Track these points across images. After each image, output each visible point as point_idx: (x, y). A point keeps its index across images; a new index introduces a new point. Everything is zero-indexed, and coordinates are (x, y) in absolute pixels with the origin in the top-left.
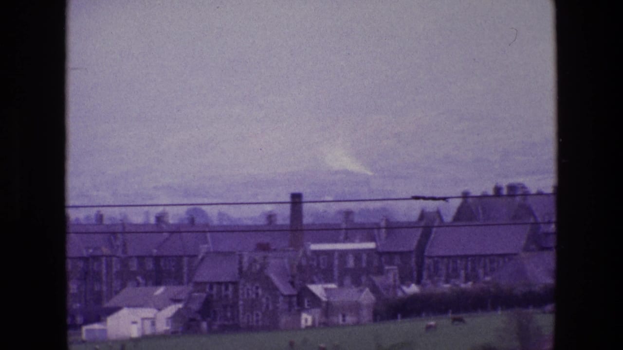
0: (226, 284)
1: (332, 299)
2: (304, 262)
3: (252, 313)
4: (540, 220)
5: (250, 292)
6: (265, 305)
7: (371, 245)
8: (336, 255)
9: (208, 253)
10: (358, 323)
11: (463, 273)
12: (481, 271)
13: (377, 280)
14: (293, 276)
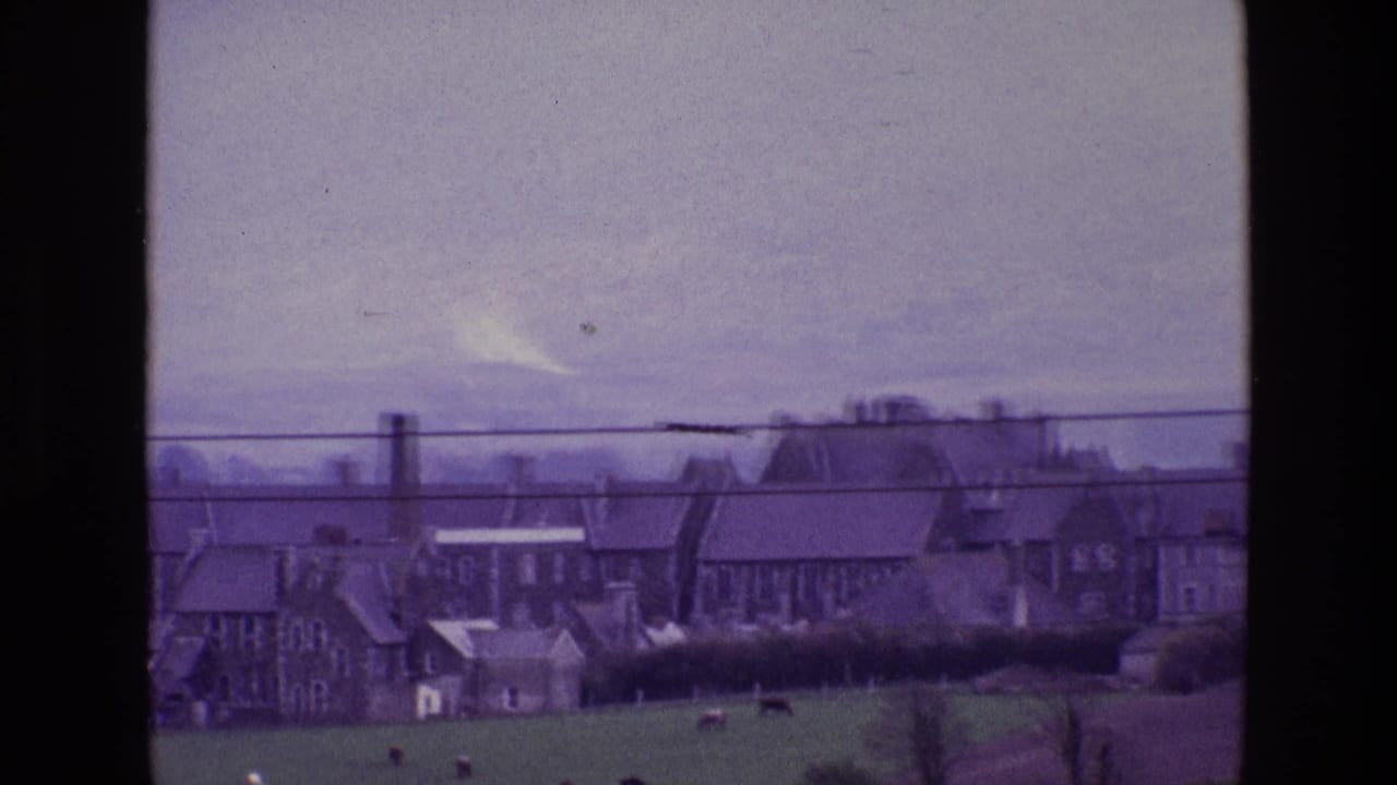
0: (250, 618)
1: (486, 654)
2: (422, 569)
3: (306, 684)
4: (963, 480)
5: (302, 636)
6: (335, 665)
7: (575, 534)
8: (495, 554)
9: (209, 545)
10: (546, 710)
11: (785, 599)
12: (828, 597)
13: (591, 612)
14: (397, 602)
